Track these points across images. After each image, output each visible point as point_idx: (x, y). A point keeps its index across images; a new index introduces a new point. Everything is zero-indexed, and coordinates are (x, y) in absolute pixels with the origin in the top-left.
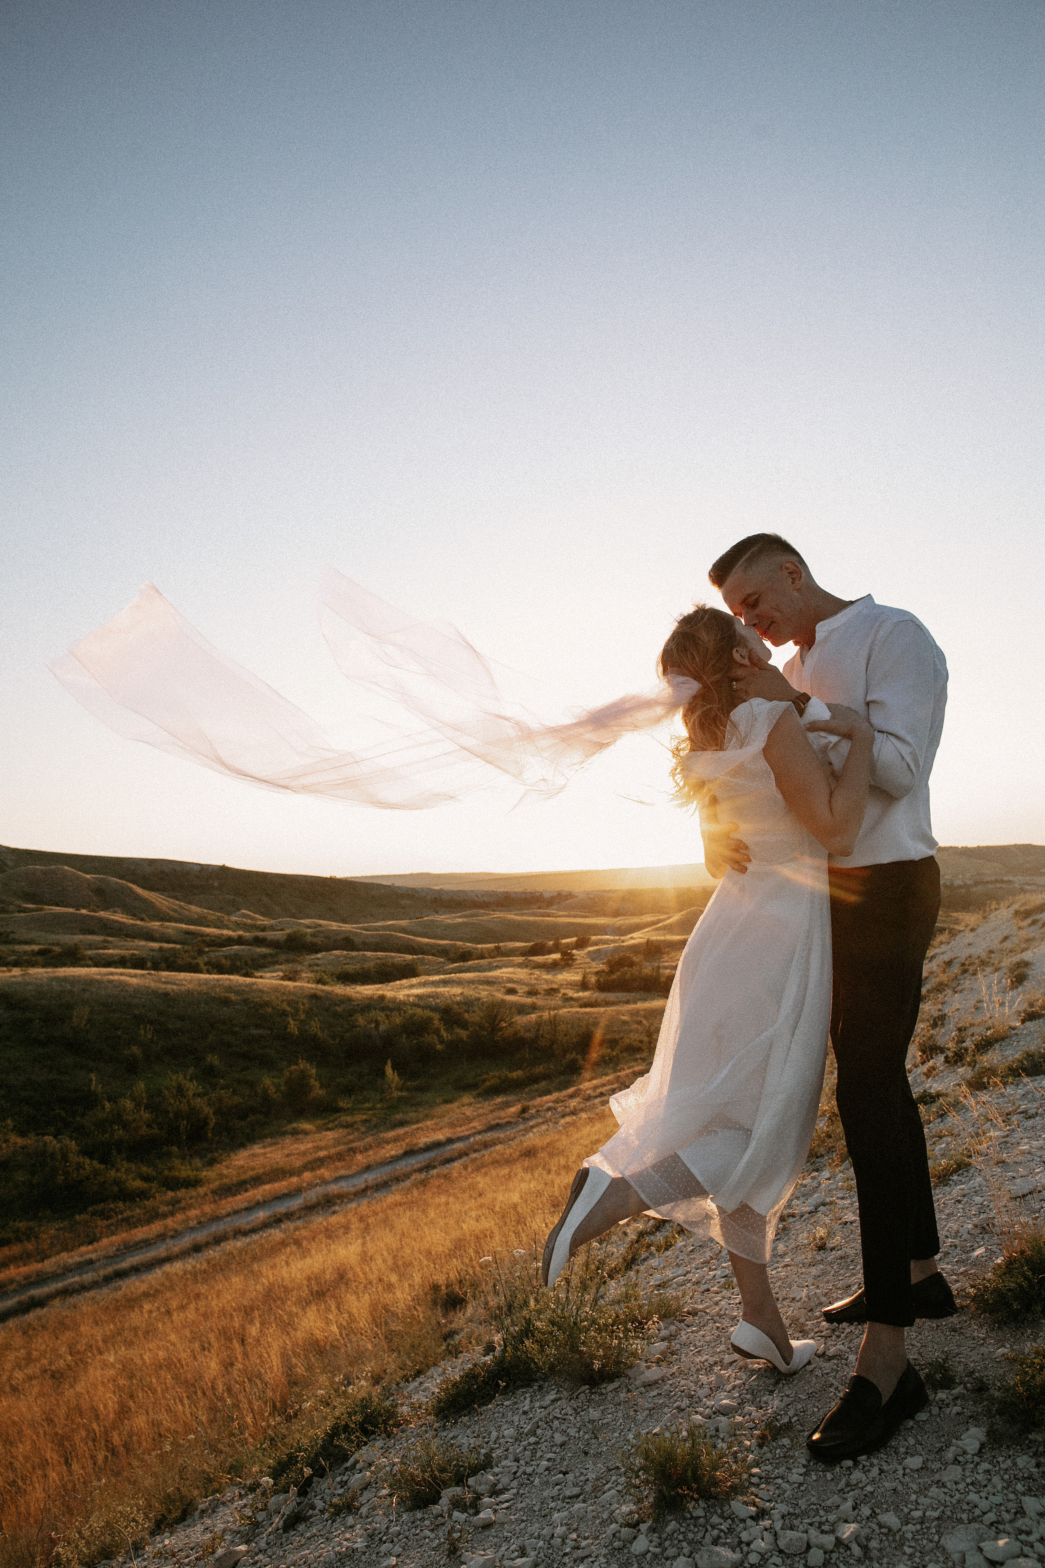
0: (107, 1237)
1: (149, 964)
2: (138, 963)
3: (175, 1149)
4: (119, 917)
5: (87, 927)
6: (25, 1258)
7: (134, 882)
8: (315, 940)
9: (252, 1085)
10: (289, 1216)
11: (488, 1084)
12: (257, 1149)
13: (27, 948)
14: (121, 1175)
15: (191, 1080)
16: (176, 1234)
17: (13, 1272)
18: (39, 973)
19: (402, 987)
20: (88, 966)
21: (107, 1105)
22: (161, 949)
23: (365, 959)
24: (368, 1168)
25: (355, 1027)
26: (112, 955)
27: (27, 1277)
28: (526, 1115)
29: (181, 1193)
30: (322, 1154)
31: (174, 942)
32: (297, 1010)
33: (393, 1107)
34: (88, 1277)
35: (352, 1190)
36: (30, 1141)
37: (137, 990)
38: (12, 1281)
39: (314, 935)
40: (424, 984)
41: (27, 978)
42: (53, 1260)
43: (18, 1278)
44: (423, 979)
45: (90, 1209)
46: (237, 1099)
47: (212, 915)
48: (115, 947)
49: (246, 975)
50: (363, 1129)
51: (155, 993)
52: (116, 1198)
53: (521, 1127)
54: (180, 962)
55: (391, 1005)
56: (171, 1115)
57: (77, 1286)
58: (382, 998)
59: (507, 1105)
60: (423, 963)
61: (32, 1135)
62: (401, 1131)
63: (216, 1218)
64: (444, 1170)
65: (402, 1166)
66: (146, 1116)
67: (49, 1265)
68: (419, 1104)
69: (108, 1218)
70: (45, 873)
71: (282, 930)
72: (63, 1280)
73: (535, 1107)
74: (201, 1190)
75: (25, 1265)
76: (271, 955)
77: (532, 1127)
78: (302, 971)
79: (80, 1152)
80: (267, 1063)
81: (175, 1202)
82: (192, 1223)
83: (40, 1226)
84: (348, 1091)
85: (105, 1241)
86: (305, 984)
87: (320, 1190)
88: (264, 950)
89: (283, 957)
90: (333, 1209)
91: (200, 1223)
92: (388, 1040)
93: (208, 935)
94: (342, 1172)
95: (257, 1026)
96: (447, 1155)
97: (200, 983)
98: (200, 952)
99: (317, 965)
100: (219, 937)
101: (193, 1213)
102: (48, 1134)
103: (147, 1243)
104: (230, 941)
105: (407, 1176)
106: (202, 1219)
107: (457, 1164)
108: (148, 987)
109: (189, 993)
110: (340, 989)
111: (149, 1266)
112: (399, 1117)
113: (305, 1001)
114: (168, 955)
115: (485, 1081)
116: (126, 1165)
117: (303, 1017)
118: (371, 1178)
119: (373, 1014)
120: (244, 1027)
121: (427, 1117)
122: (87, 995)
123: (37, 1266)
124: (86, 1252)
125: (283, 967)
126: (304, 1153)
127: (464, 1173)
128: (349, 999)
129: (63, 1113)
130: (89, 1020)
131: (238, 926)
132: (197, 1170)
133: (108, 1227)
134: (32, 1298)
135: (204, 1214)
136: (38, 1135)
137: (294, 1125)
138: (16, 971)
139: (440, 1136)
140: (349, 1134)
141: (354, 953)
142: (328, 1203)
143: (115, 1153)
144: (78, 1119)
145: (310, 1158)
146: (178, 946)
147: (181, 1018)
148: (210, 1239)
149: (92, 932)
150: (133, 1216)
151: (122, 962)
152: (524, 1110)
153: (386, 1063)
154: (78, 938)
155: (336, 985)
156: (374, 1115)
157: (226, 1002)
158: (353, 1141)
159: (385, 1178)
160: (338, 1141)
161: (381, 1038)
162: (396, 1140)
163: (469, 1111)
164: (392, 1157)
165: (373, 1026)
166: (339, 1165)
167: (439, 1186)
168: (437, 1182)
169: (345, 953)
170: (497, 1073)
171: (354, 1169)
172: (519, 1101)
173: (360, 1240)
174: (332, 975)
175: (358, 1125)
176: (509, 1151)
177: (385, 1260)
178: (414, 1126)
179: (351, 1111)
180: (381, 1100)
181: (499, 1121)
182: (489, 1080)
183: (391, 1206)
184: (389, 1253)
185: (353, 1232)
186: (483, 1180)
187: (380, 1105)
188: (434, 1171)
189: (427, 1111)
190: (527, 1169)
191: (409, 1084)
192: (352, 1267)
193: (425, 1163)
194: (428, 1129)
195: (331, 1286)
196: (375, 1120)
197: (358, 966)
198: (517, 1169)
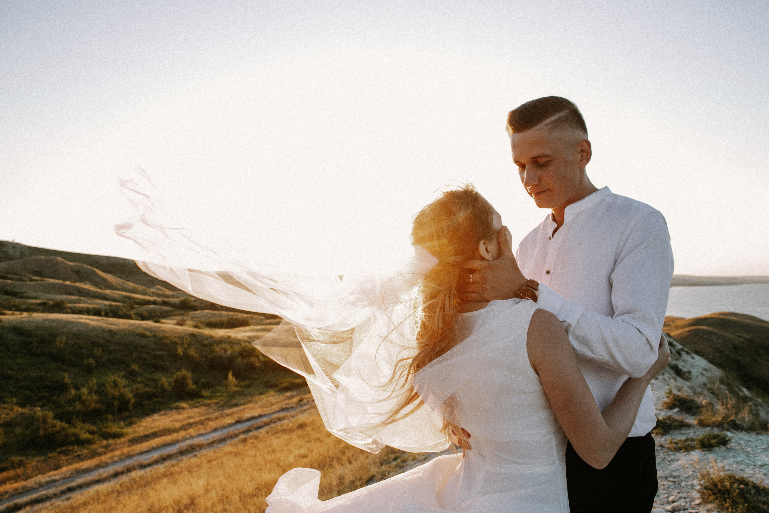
0: (66, 466)
1: (103, 313)
2: (97, 312)
3: (110, 416)
4: (88, 287)
5: (68, 291)
6: (16, 478)
7: (97, 268)
8: (195, 304)
9: (155, 381)
10: (170, 457)
11: (283, 385)
12: (156, 416)
13: (34, 301)
14: (77, 431)
15: (122, 378)
16: (106, 465)
17: (9, 487)
18: (39, 316)
19: (240, 332)
20: (68, 313)
21: (73, 392)
22: (110, 305)
23: (221, 315)
24: (215, 430)
25: (214, 352)
26: (82, 307)
27: (16, 490)
28: (302, 403)
29: (111, 441)
30: (191, 421)
31: (119, 302)
32: (183, 342)
33: (232, 395)
34: (51, 491)
35: (206, 442)
36: (26, 411)
37: (94, 328)
38: (6, 492)
39: (195, 301)
40: (253, 330)
41: (31, 319)
42: (33, 479)
43: (10, 491)
44: (252, 327)
45: (58, 450)
46: (147, 389)
47: (140, 288)
48: (84, 303)
49: (157, 322)
50: (215, 408)
51: (104, 330)
52: (73, 444)
53: (299, 410)
54: (120, 312)
55: (234, 341)
56: (109, 397)
57: (44, 497)
58: (229, 337)
59: (292, 397)
60: (252, 318)
61: (28, 407)
62: (235, 409)
63: (129, 456)
64: (255, 433)
65: (233, 430)
66: (95, 397)
67: (30, 483)
68: (246, 395)
69: (67, 455)
70: (46, 260)
71: (178, 298)
72: (36, 492)
73: (307, 399)
74: (122, 440)
75: (16, 482)
76: (172, 311)
77: (305, 410)
78: (187, 320)
79: (55, 417)
80: (164, 369)
81: (107, 447)
82: (116, 459)
83: (27, 459)
84: (207, 386)
85: (64, 469)
86: (188, 328)
87: (189, 442)
88: (167, 308)
89: (177, 312)
90: (195, 453)
91: (120, 459)
92: (231, 359)
93: (137, 299)
94: (202, 432)
95: (160, 350)
96: (258, 424)
97: (130, 325)
98: (132, 308)
99: (196, 317)
100: (144, 300)
101: (117, 453)
102: (38, 406)
103: (89, 470)
104: (149, 303)
105: (237, 435)
106: (122, 457)
107: (263, 431)
108: (101, 327)
109: (124, 330)
110: (207, 332)
111: (89, 484)
112: (235, 401)
113: (187, 337)
114: (114, 308)
115: (281, 383)
116: (81, 424)
117: (186, 346)
118: (216, 435)
119: (224, 346)
120: (153, 350)
121: (250, 402)
122: (65, 330)
123: (23, 483)
124: (54, 475)
125: (177, 318)
126: (182, 420)
127: (266, 436)
128: (212, 337)
129: (46, 394)
130: (66, 344)
131: (154, 294)
132: (122, 428)
133: (67, 460)
134: (16, 505)
135: (123, 454)
136: (31, 406)
137: (177, 404)
138: (25, 315)
139: (255, 413)
140: (207, 410)
141: (216, 312)
142: (192, 450)
143: (74, 417)
144: (56, 398)
145: (185, 423)
146: (120, 304)
147: (118, 344)
148: (125, 469)
149: (71, 294)
150: (82, 454)
151: (88, 312)
152: (301, 400)
153: (228, 373)
154: (64, 297)
155: (204, 329)
156: (222, 400)
157: (144, 336)
158: (208, 414)
159: (224, 436)
160: (200, 414)
161: (227, 358)
162: (232, 414)
163: (272, 400)
164: (229, 424)
165: (223, 351)
166: (200, 426)
167: (252, 443)
168: (252, 441)
169: (211, 311)
170: (287, 380)
171: (208, 429)
172: (299, 395)
173: (206, 476)
174: (203, 323)
175: (212, 405)
176: (290, 424)
177: (217, 492)
178: (242, 407)
179: (210, 398)
180: (226, 392)
181: (287, 406)
182: (283, 383)
183: (226, 454)
184: (220, 488)
185: (203, 470)
186: (275, 442)
187: (225, 394)
188: (251, 434)
189: (250, 399)
190: (299, 437)
191: (242, 384)
192: (199, 496)
193: (246, 429)
194: (250, 408)
195: (185, 509)
196: (222, 403)
197: (218, 319)
198: (294, 436)
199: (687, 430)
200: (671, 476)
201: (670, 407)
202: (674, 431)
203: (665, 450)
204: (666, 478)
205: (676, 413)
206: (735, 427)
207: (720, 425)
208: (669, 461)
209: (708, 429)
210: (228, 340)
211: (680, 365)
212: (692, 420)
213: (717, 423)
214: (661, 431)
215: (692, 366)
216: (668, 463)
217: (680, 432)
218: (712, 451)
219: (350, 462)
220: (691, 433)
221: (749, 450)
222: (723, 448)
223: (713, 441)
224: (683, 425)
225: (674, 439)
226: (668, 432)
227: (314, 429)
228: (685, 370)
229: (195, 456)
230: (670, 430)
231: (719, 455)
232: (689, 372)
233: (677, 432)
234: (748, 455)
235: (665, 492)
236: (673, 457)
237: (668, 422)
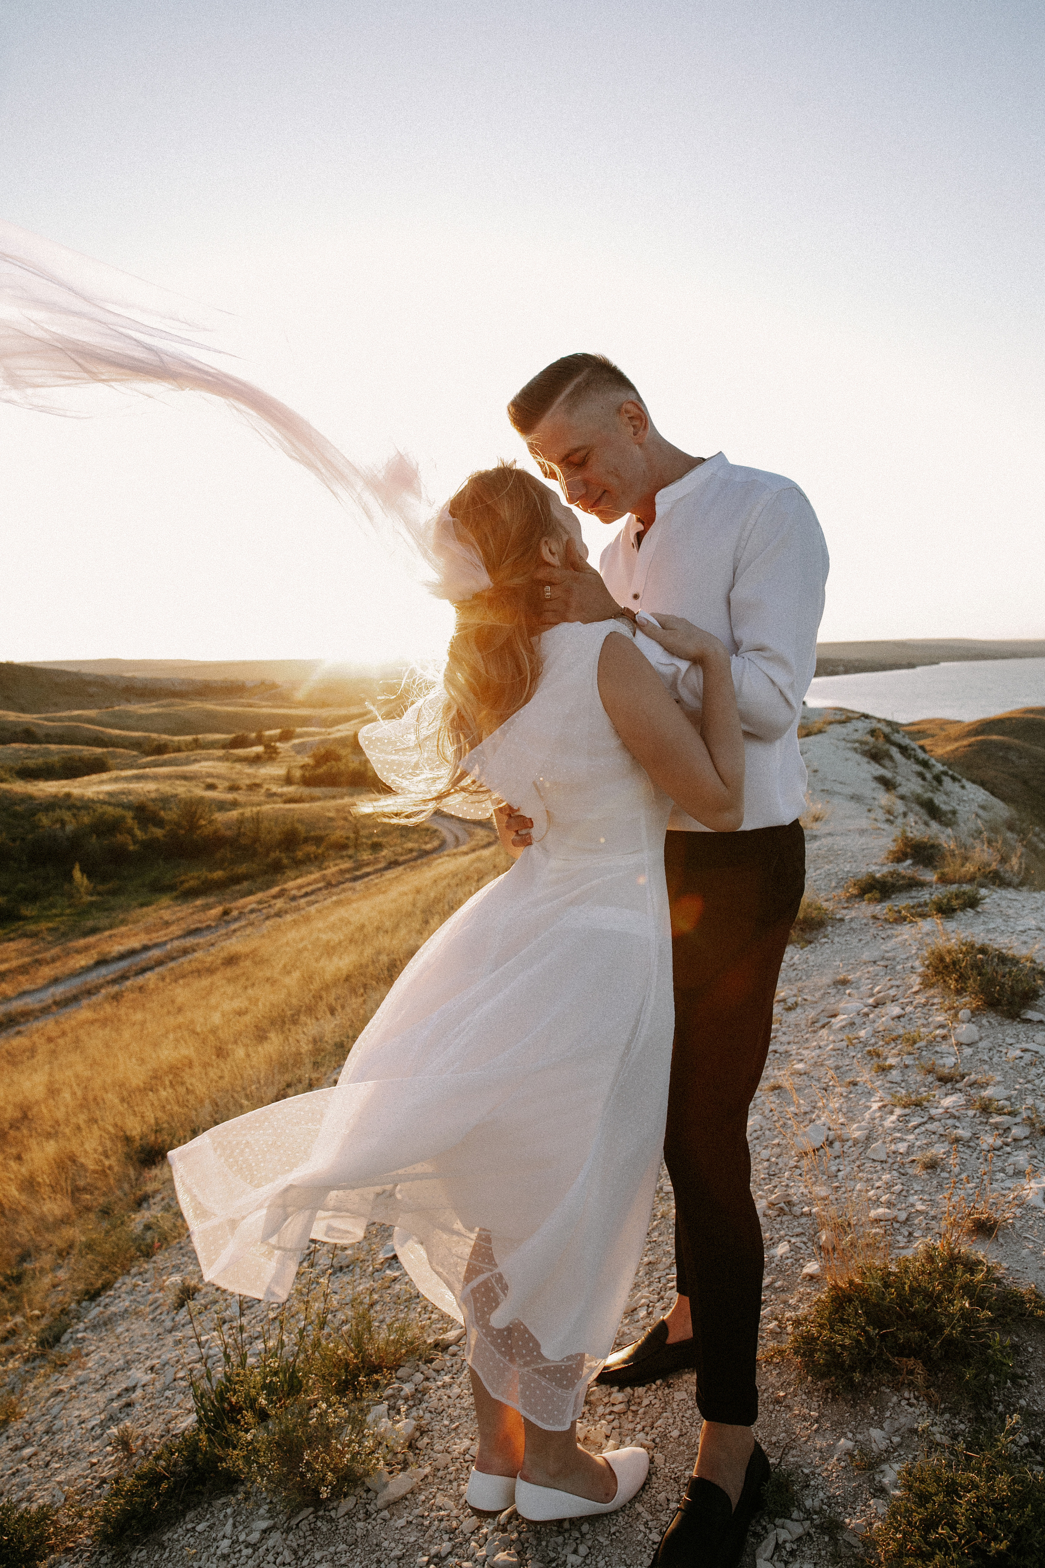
11: (186, 885)
19: (90, 784)
23: (49, 753)
24: (56, 981)
25: (38, 828)
28: (228, 918)
33: (85, 911)
35: (37, 1006)
40: (116, 780)
44: (114, 774)
50: (49, 938)
53: (222, 931)
55: (79, 804)
58: (68, 795)
59: (207, 907)
60: (114, 756)
62: (91, 939)
64: (140, 980)
65: (93, 978)
68: (112, 908)
73: (237, 908)
77: (235, 931)
84: (31, 897)
90: (17, 1029)
92: (76, 842)
94: (27, 987)
96: (143, 964)
105: (97, 989)
107: (150, 977)
110: (20, 787)
112: (90, 923)
115: (182, 882)
118: (59, 991)
119: (58, 813)
121: (123, 922)
127: (161, 984)
128: (31, 797)
139: (135, 943)
140: (33, 944)
141: (35, 747)
152: (226, 913)
153: (73, 868)
155: (15, 782)
156: (62, 923)
158: (38, 952)
159: (74, 991)
160: (21, 953)
161: (68, 839)
162: (86, 948)
163: (167, 915)
164: (82, 968)
165: (58, 826)
166: (22, 978)
167: (133, 1000)
168: (131, 996)
169: (25, 746)
170: (196, 874)
171: (40, 982)
172: (220, 903)
173: (47, 1067)
174: (11, 769)
175: (45, 934)
176: (209, 959)
177: (74, 1094)
178: (107, 933)
179: (36, 919)
180: (70, 906)
181: (199, 925)
182: (188, 881)
183: (81, 1025)
184: (78, 1085)
185: (40, 1057)
186: (182, 993)
187: (68, 911)
188: (128, 983)
189: (121, 916)
190: (229, 980)
191: (100, 888)
192: (37, 1102)
193: (119, 974)
194: (122, 936)
195: (11, 1127)
196: (63, 928)
197: (41, 761)
198: (217, 978)
199: (919, 891)
200: (883, 958)
201: (899, 858)
202: (898, 894)
203: (879, 923)
204: (875, 962)
205: (908, 867)
206: (997, 880)
207: (971, 880)
208: (883, 938)
209: (956, 886)
210: (66, 802)
211: (939, 800)
212: (930, 876)
213: (968, 877)
214: (878, 895)
215: (961, 801)
216: (882, 941)
217: (908, 895)
218: (952, 918)
219: (332, 1011)
220: (925, 895)
221: (1011, 912)
222: (970, 912)
223: (955, 903)
224: (914, 884)
225: (896, 906)
226: (889, 897)
227: (256, 963)
228: (944, 807)
229: (19, 1033)
230: (893, 892)
231: (963, 922)
232: (954, 812)
233: (904, 895)
234: (1007, 918)
235: (869, 981)
236: (889, 932)
237: (890, 879)
